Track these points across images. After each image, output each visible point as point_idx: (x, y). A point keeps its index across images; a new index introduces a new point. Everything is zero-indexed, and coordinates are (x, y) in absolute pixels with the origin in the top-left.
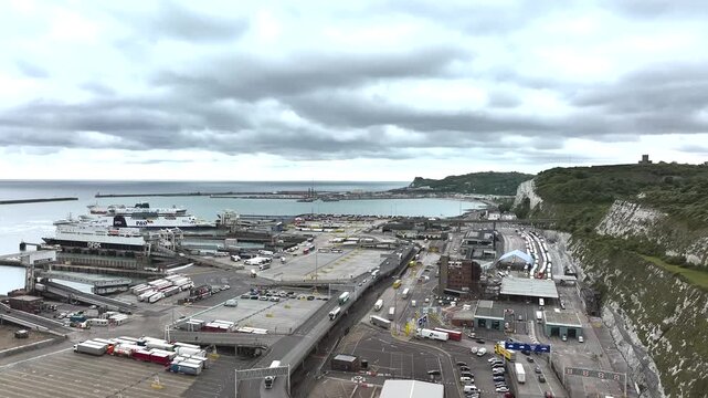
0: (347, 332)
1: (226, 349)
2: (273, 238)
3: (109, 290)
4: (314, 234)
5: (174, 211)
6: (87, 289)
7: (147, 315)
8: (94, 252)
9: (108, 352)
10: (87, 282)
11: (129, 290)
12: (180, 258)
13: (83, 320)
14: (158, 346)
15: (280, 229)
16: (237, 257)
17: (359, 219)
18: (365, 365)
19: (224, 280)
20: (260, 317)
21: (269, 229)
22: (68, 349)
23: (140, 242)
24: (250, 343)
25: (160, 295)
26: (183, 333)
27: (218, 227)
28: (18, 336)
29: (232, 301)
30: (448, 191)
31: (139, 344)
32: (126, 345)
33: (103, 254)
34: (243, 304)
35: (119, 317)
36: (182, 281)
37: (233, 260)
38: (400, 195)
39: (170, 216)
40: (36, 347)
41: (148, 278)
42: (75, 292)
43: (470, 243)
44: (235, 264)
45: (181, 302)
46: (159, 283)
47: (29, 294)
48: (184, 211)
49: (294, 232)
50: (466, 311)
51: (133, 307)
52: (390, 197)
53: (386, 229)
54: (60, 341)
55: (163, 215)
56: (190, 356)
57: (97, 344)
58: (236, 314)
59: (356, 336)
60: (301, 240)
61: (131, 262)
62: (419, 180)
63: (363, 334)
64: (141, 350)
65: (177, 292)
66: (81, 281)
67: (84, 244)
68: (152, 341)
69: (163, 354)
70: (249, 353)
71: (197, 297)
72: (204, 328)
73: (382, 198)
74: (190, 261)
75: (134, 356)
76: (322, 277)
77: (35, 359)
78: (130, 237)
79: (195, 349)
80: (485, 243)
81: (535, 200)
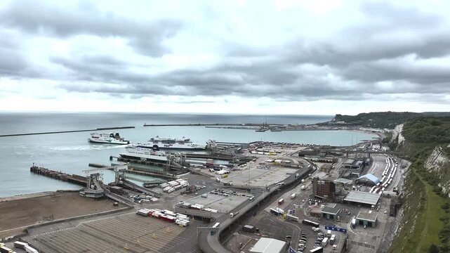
0: (255, 215)
1: (198, 218)
2: (235, 156)
3: (150, 185)
4: (257, 156)
5: (183, 140)
6: (141, 184)
7: (166, 199)
8: (143, 163)
9: (149, 215)
10: (141, 181)
11: (158, 185)
12: (185, 168)
13: (139, 200)
14: (170, 214)
15: (240, 152)
16: (212, 170)
17: (289, 146)
18: (258, 230)
19: (204, 183)
20: (217, 204)
21: (233, 152)
22: (132, 213)
23: (165, 159)
24: (207, 216)
25: (172, 189)
26: (181, 209)
27: (206, 149)
28: (115, 205)
29: (205, 195)
30: (356, 125)
31: (162, 213)
32: (157, 213)
33: (148, 164)
34: (210, 196)
35: (155, 199)
36: (183, 182)
37: (210, 171)
38: (323, 127)
39: (181, 142)
40: (121, 211)
41: (169, 179)
42: (133, 185)
43: (347, 167)
44: (211, 174)
45: (182, 194)
46: (173, 183)
47: (117, 185)
48: (188, 140)
49: (246, 154)
50: (320, 209)
51: (161, 194)
52: (315, 129)
53: (302, 155)
54: (131, 208)
55: (178, 142)
56: (183, 219)
57: (145, 211)
58: (206, 202)
59: (259, 217)
60: (249, 161)
61: (161, 170)
62: (338, 117)
63: (262, 216)
64: (162, 215)
65: (180, 188)
66: (138, 180)
67: (139, 158)
68: (168, 212)
69: (172, 218)
70: (208, 220)
71: (190, 191)
72: (190, 207)
73: (310, 129)
74: (188, 171)
75: (160, 217)
76: (254, 184)
77: (122, 215)
78: (160, 156)
79: (185, 217)
80: (356, 168)
81: (401, 138)
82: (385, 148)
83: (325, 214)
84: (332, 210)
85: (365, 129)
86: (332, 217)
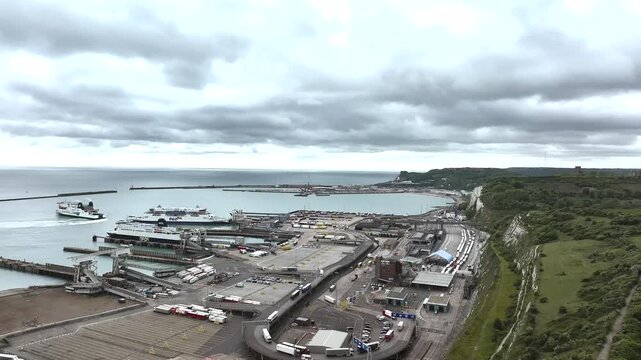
0: (308, 305)
1: (237, 313)
2: (271, 232)
3: (164, 275)
4: (301, 230)
5: (197, 210)
6: (150, 274)
7: (190, 291)
8: (144, 244)
9: (172, 312)
10: (150, 269)
11: (174, 274)
12: (206, 251)
13: (153, 293)
14: (200, 310)
15: (277, 226)
16: (244, 251)
17: (341, 216)
18: (313, 323)
19: (236, 268)
20: (258, 294)
21: (268, 226)
22: (147, 311)
23: (177, 238)
24: (250, 309)
25: (195, 278)
26: (212, 303)
27: (230, 223)
28: (121, 302)
29: (240, 284)
30: (427, 185)
31: (190, 308)
32: (182, 309)
33: (151, 246)
34: (248, 286)
35: (174, 292)
36: (208, 269)
37: (241, 252)
38: (384, 189)
39: (195, 214)
40: (132, 308)
41: (187, 266)
42: (143, 275)
43: (414, 242)
44: (243, 257)
45: (209, 283)
46: (194, 270)
47: (116, 276)
48: (204, 211)
49: (287, 228)
50: (385, 294)
51: (180, 286)
52: (374, 192)
53: (359, 228)
54: (144, 305)
55: (190, 213)
56: (218, 315)
57: (166, 308)
58: (243, 292)
59: (313, 307)
60: (290, 237)
61: (172, 253)
62: (404, 174)
63: (317, 306)
64: (190, 311)
65: (205, 277)
66: (146, 268)
67: (137, 238)
68: (196, 307)
69: (203, 314)
70: (249, 314)
71: (219, 280)
72: (224, 300)
73: (367, 192)
74: (212, 253)
75: (187, 315)
76: (301, 268)
77: (134, 314)
78: (170, 234)
79: (220, 312)
80: (425, 243)
81: (480, 204)
82: (461, 217)
83: (390, 300)
84: (399, 295)
85: (437, 192)
86: (398, 302)
